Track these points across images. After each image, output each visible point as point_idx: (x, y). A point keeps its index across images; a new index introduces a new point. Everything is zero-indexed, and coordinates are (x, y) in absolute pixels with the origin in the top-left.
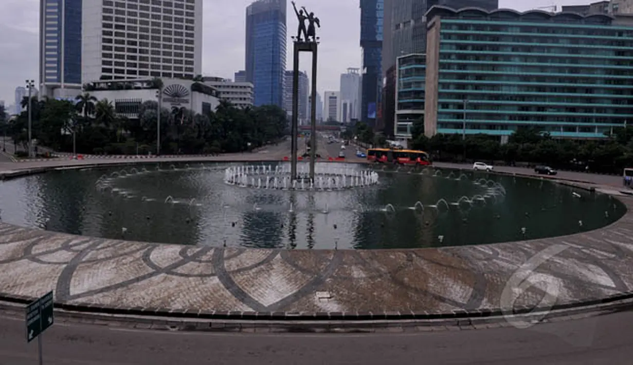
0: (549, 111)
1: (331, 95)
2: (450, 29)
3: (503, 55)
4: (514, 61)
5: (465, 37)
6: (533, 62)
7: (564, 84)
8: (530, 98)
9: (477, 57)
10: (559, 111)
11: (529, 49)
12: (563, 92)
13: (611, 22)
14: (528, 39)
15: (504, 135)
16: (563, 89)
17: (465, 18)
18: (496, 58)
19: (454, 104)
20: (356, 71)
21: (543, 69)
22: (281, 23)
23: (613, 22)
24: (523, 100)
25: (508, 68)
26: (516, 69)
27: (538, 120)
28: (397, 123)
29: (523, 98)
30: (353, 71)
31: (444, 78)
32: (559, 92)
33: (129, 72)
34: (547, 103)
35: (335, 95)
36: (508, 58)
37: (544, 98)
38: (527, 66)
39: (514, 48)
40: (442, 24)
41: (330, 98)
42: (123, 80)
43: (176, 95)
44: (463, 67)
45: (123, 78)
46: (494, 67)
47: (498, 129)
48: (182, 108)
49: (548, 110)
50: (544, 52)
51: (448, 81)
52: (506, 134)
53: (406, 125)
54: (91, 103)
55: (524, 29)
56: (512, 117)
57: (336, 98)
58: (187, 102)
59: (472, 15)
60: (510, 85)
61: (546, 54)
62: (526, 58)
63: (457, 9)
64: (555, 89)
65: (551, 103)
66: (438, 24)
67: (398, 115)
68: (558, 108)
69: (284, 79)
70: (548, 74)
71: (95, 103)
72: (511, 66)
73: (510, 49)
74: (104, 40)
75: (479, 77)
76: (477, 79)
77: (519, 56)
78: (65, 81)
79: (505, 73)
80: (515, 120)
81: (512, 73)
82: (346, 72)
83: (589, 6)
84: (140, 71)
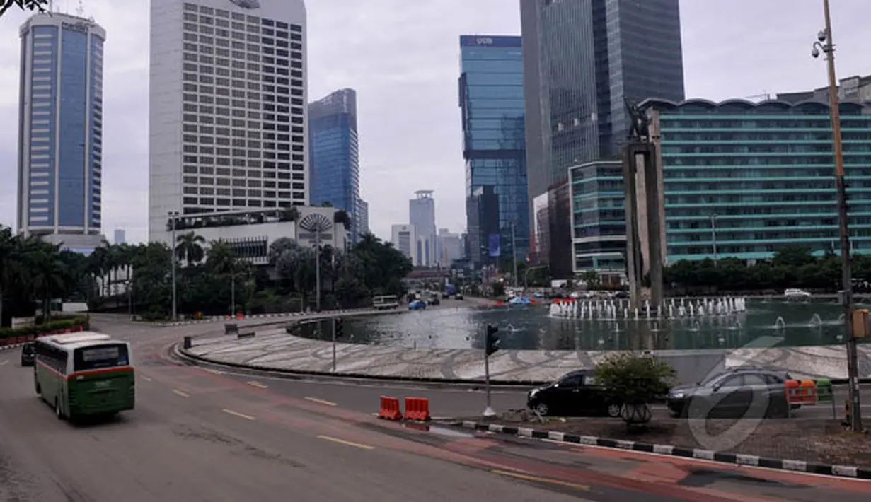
0: (802, 225)
1: (402, 231)
2: (671, 126)
3: (740, 157)
4: (753, 164)
5: (691, 136)
6: (776, 163)
7: (815, 190)
8: (778, 209)
9: (708, 161)
10: (814, 224)
11: (769, 148)
12: (815, 199)
13: (860, 111)
14: (768, 135)
15: (750, 259)
16: (815, 196)
17: (687, 112)
18: (730, 160)
19: (685, 222)
20: (429, 195)
21: (788, 172)
22: (352, 130)
23: (863, 111)
24: (769, 213)
25: (747, 173)
26: (758, 173)
27: (790, 237)
28: (575, 256)
29: (768, 210)
30: (424, 195)
31: (670, 189)
32: (811, 200)
33: (220, 202)
34: (798, 215)
35: (407, 230)
36: (745, 160)
37: (794, 209)
38: (769, 170)
39: (752, 148)
40: (662, 121)
41: (401, 234)
42: (211, 214)
43: (315, 229)
44: (693, 173)
45: (212, 210)
46: (729, 173)
47: (742, 252)
48: (326, 246)
49: (800, 223)
50: (787, 151)
51: (675, 193)
52: (753, 257)
53: (591, 257)
54: (196, 245)
55: (761, 123)
56: (758, 235)
57: (408, 233)
58: (329, 237)
59: (697, 108)
60: (751, 195)
61: (790, 154)
62: (767, 160)
63: (678, 102)
64: (804, 197)
65: (804, 215)
66: (657, 121)
67: (576, 244)
68: (813, 221)
69: (357, 208)
70: (796, 178)
71: (203, 246)
72: (750, 170)
73: (746, 149)
74: (186, 159)
75: (712, 186)
76: (710, 189)
77: (759, 157)
78: (60, 225)
79: (743, 179)
80: (762, 238)
81: (753, 179)
82: (415, 197)
83: (812, 93)
84: (234, 200)
